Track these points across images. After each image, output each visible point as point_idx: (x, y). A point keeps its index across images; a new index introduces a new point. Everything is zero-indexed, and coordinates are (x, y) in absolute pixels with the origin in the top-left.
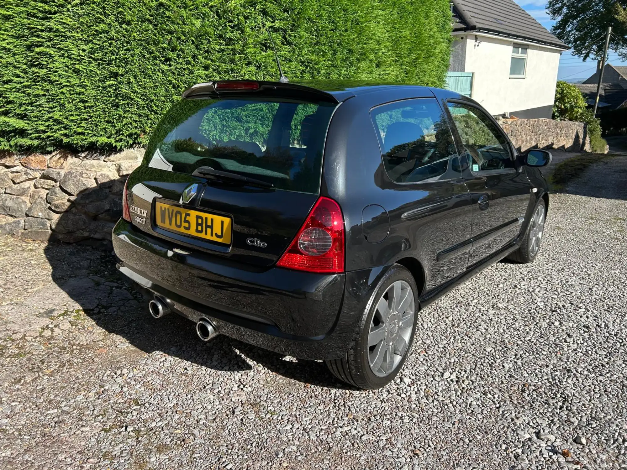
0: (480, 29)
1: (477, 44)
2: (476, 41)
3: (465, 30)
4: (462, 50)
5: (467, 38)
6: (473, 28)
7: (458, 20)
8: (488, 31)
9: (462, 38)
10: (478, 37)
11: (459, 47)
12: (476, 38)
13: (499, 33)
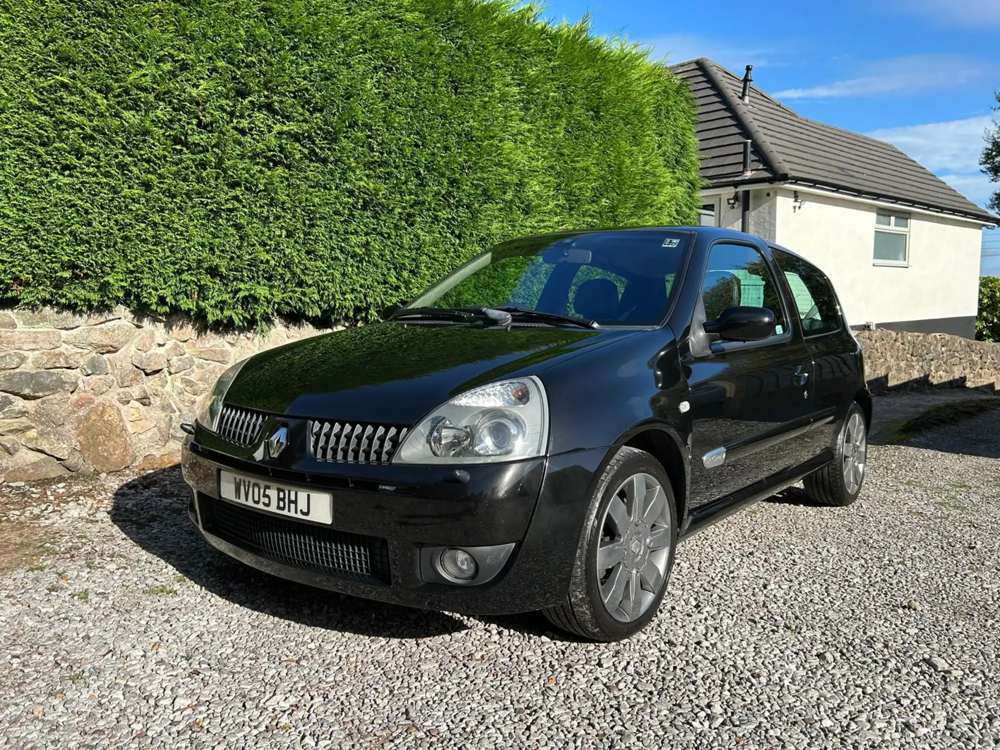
0: (796, 180)
1: (798, 204)
2: (796, 201)
3: (770, 181)
4: (770, 213)
5: (776, 194)
6: (784, 178)
7: (761, 167)
8: (814, 183)
9: (768, 195)
10: (799, 194)
11: (764, 208)
12: (796, 195)
13: (838, 188)
